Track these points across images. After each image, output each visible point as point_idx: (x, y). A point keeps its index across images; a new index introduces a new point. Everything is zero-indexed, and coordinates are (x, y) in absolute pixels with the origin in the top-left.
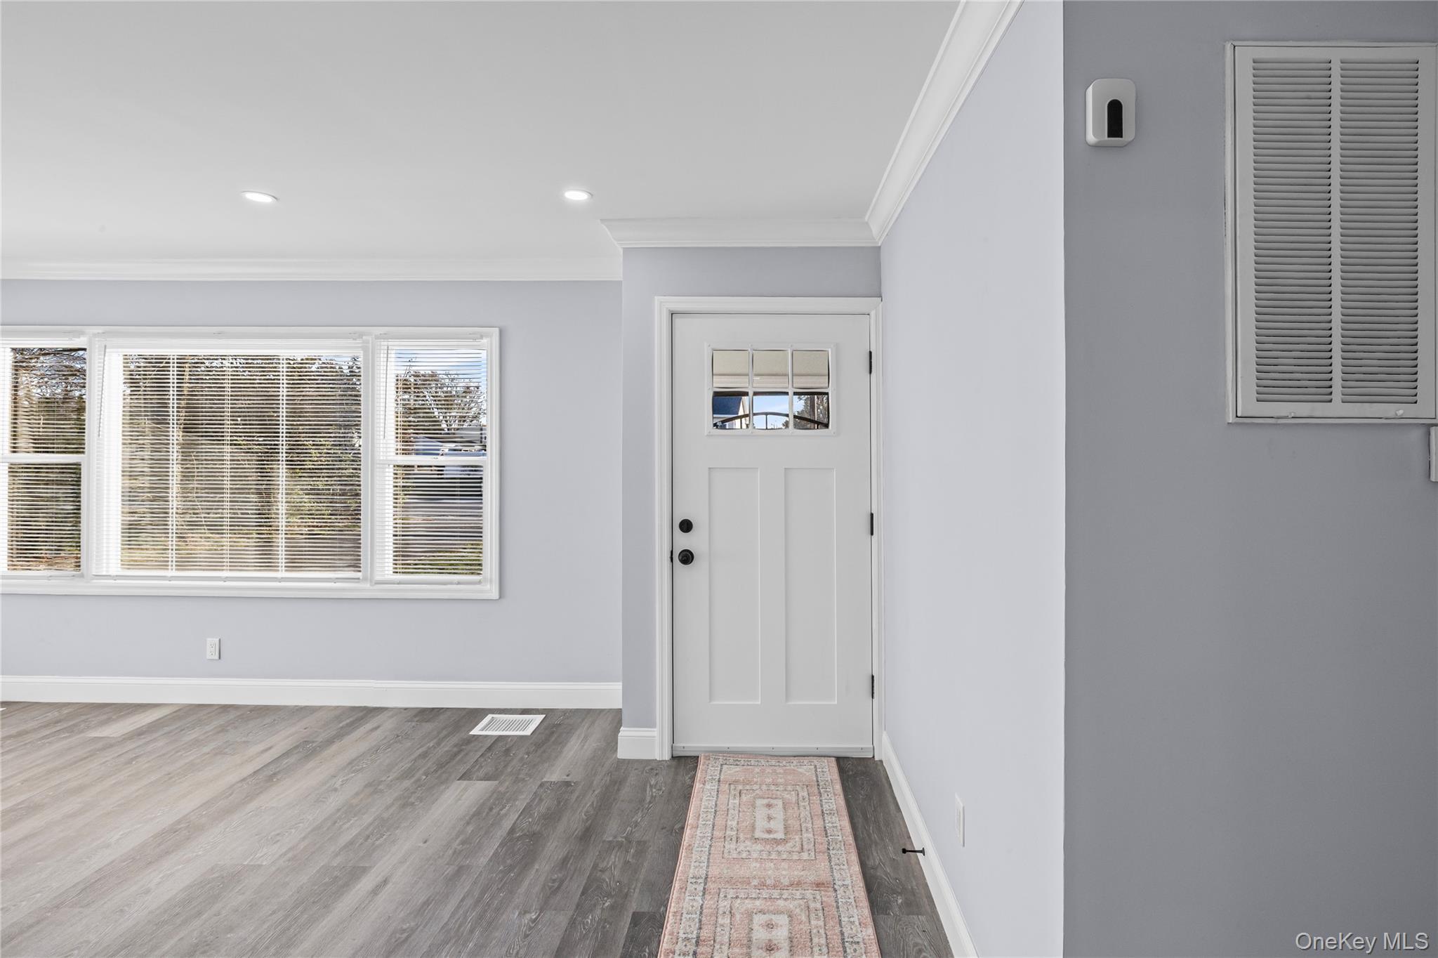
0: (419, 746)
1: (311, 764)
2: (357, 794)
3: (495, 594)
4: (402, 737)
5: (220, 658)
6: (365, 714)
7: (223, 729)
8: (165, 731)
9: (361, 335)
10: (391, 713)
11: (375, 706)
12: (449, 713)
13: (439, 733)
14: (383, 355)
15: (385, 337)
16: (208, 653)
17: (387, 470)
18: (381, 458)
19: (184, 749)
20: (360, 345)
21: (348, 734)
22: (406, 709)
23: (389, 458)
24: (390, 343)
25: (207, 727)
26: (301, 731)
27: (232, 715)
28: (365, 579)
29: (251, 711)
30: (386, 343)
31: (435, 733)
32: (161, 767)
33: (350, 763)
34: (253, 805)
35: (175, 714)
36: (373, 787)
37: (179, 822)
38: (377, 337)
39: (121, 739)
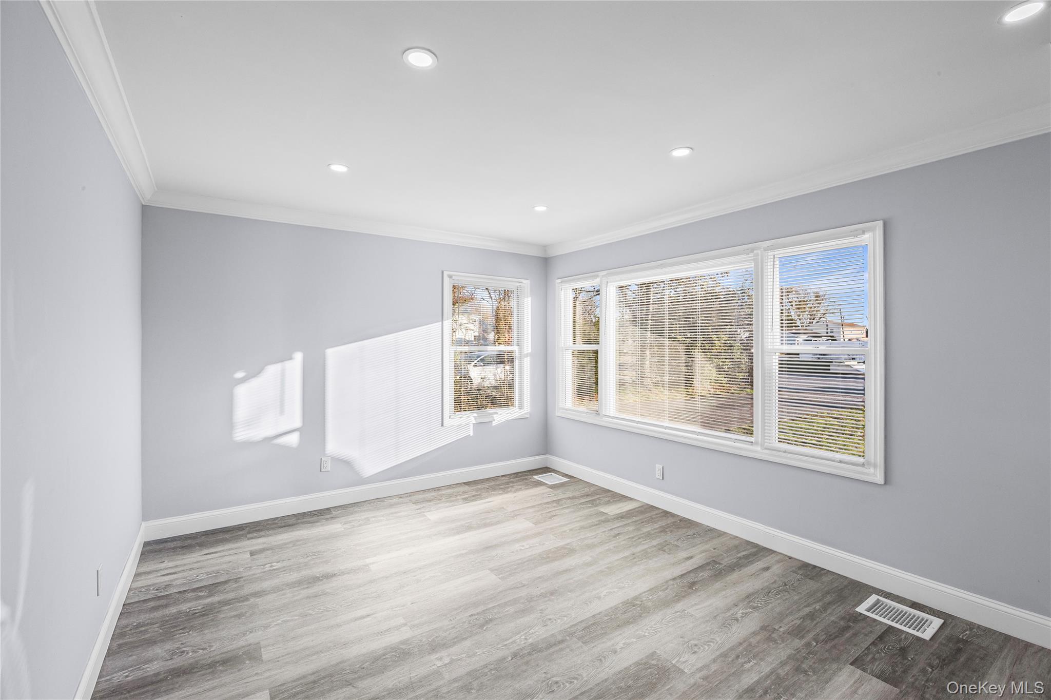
0: (805, 604)
1: (718, 585)
2: (755, 634)
3: (879, 478)
4: (789, 586)
5: (663, 479)
6: (758, 552)
7: (663, 530)
8: (634, 520)
9: (752, 250)
10: (778, 557)
11: (764, 546)
12: (830, 577)
13: (824, 596)
14: (770, 264)
15: (772, 248)
16: (657, 475)
17: (774, 357)
18: (769, 347)
19: (642, 537)
20: (752, 258)
21: (745, 566)
22: (790, 558)
23: (775, 347)
24: (776, 253)
25: (655, 525)
26: (711, 550)
27: (670, 520)
28: (757, 443)
29: (681, 521)
30: (772, 253)
31: (819, 595)
32: (630, 547)
33: (748, 597)
34: (679, 606)
35: (640, 509)
36: (767, 632)
37: (636, 598)
38: (765, 250)
39: (612, 517)
